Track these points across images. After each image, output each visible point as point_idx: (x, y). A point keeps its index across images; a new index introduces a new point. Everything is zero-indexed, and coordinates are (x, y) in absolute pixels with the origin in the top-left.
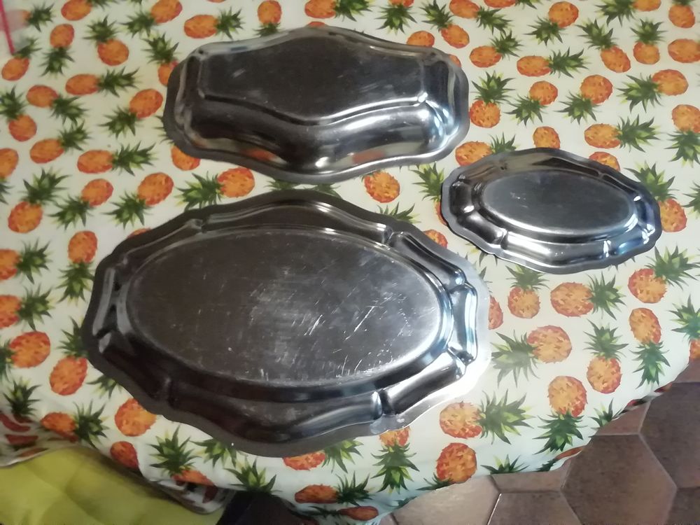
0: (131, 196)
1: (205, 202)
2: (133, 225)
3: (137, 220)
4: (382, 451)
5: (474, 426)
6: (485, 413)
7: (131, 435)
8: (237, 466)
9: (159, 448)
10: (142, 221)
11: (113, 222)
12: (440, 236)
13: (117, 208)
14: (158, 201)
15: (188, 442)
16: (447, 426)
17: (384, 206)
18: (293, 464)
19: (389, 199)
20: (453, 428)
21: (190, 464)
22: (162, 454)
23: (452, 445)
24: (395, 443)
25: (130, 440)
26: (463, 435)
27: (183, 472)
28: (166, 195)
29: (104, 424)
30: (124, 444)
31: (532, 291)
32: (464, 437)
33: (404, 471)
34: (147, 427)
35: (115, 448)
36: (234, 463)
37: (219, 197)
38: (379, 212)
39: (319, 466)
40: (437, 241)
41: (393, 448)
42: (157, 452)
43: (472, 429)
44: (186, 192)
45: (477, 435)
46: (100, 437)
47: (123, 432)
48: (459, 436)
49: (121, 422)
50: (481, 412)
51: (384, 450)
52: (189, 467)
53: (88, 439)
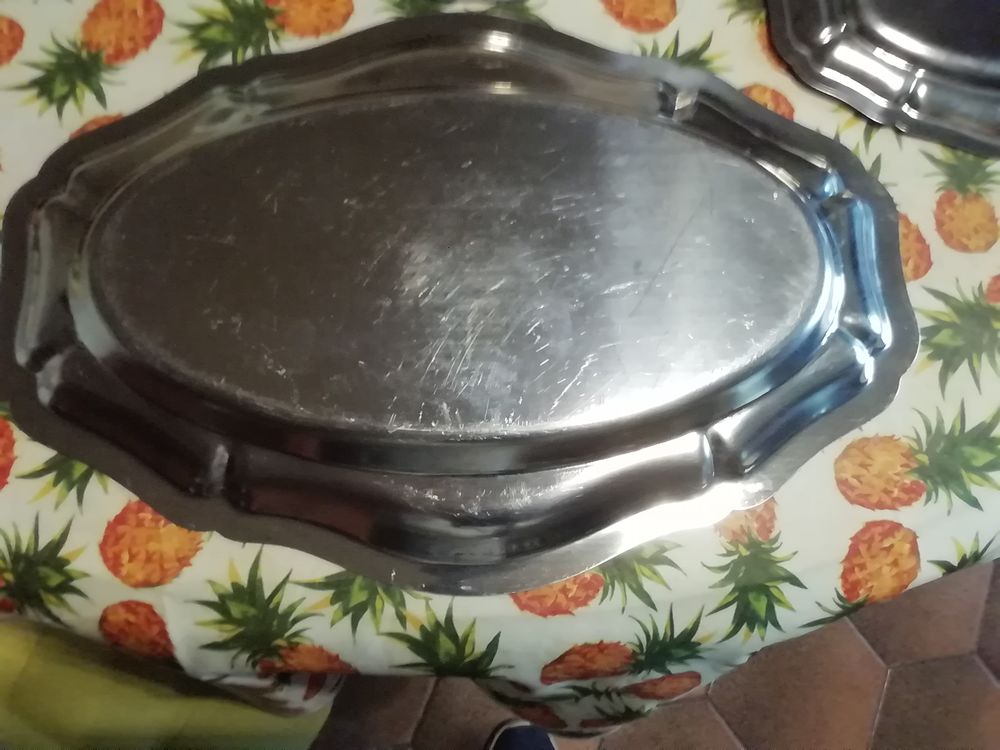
0: (66, 45)
1: (245, 48)
2: (80, 109)
3: (88, 98)
4: (724, 555)
5: (908, 482)
6: (926, 453)
7: (147, 584)
8: (408, 624)
9: (220, 605)
10: (101, 97)
11: (32, 106)
12: (777, 96)
13: (36, 74)
14: (134, 52)
15: (288, 587)
16: (852, 488)
17: (648, 40)
18: (535, 604)
19: (657, 25)
20: (865, 490)
21: (296, 634)
22: (227, 618)
23: (870, 526)
24: (749, 535)
25: (143, 595)
26: (889, 502)
27: (282, 652)
28: (149, 40)
29: (74, 566)
30: (129, 606)
31: (978, 196)
32: (892, 508)
33: (774, 591)
34: (183, 562)
35: (111, 618)
36: (402, 619)
37: (276, 38)
38: (637, 52)
39: (594, 603)
40: (771, 106)
41: (747, 547)
42: (215, 615)
43: (905, 490)
44: (196, 31)
45: (916, 500)
46: (69, 598)
47: (125, 579)
48: (880, 506)
49: (117, 557)
50: (917, 452)
51: (729, 553)
52: (295, 640)
53: (40, 604)
